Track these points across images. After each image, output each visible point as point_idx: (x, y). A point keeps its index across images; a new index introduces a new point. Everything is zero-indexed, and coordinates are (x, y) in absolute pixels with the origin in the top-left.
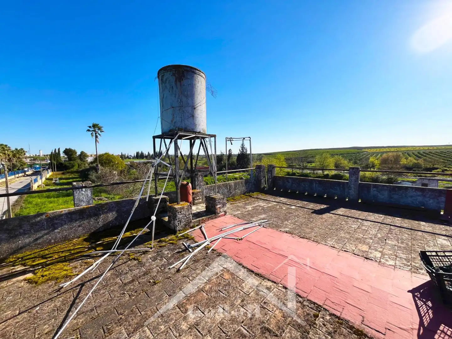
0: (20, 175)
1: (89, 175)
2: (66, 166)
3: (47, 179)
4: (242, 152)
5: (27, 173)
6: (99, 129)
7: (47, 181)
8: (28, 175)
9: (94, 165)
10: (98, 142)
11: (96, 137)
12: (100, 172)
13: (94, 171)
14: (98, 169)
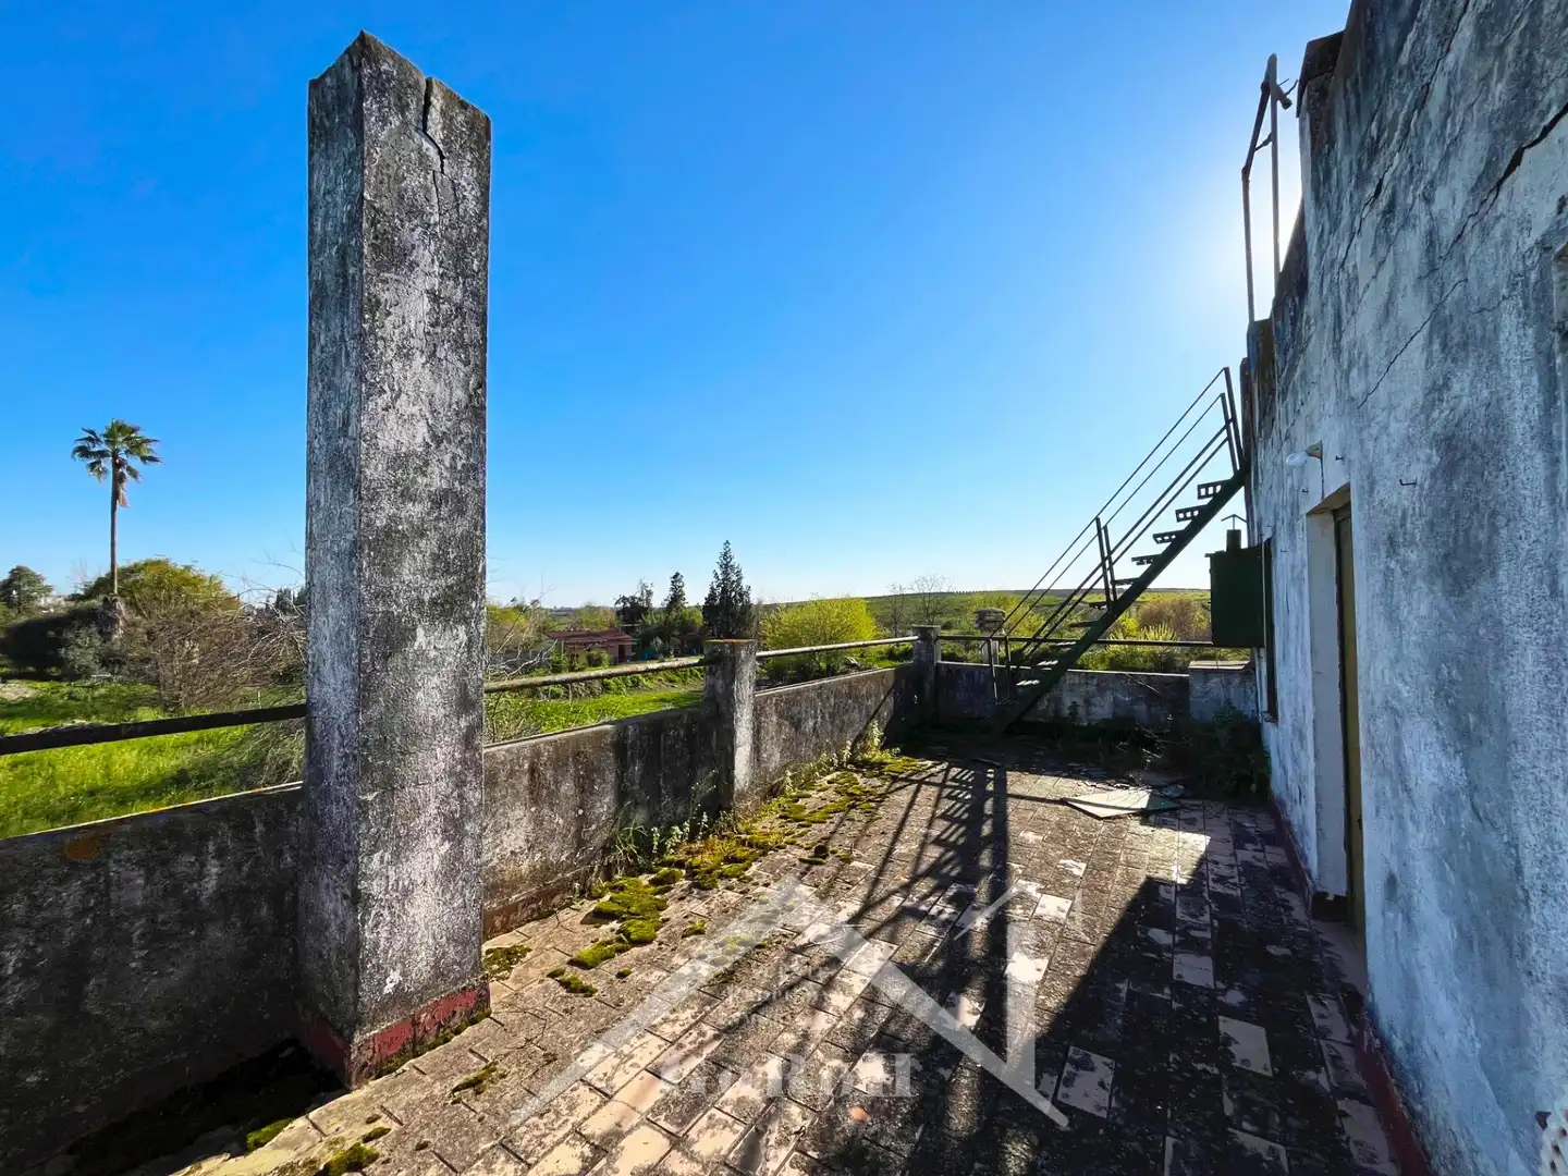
1: (65, 644)
4: (723, 580)
6: (135, 447)
9: (97, 602)
10: (124, 504)
11: (118, 480)
12: (118, 635)
13: (94, 629)
14: (114, 621)
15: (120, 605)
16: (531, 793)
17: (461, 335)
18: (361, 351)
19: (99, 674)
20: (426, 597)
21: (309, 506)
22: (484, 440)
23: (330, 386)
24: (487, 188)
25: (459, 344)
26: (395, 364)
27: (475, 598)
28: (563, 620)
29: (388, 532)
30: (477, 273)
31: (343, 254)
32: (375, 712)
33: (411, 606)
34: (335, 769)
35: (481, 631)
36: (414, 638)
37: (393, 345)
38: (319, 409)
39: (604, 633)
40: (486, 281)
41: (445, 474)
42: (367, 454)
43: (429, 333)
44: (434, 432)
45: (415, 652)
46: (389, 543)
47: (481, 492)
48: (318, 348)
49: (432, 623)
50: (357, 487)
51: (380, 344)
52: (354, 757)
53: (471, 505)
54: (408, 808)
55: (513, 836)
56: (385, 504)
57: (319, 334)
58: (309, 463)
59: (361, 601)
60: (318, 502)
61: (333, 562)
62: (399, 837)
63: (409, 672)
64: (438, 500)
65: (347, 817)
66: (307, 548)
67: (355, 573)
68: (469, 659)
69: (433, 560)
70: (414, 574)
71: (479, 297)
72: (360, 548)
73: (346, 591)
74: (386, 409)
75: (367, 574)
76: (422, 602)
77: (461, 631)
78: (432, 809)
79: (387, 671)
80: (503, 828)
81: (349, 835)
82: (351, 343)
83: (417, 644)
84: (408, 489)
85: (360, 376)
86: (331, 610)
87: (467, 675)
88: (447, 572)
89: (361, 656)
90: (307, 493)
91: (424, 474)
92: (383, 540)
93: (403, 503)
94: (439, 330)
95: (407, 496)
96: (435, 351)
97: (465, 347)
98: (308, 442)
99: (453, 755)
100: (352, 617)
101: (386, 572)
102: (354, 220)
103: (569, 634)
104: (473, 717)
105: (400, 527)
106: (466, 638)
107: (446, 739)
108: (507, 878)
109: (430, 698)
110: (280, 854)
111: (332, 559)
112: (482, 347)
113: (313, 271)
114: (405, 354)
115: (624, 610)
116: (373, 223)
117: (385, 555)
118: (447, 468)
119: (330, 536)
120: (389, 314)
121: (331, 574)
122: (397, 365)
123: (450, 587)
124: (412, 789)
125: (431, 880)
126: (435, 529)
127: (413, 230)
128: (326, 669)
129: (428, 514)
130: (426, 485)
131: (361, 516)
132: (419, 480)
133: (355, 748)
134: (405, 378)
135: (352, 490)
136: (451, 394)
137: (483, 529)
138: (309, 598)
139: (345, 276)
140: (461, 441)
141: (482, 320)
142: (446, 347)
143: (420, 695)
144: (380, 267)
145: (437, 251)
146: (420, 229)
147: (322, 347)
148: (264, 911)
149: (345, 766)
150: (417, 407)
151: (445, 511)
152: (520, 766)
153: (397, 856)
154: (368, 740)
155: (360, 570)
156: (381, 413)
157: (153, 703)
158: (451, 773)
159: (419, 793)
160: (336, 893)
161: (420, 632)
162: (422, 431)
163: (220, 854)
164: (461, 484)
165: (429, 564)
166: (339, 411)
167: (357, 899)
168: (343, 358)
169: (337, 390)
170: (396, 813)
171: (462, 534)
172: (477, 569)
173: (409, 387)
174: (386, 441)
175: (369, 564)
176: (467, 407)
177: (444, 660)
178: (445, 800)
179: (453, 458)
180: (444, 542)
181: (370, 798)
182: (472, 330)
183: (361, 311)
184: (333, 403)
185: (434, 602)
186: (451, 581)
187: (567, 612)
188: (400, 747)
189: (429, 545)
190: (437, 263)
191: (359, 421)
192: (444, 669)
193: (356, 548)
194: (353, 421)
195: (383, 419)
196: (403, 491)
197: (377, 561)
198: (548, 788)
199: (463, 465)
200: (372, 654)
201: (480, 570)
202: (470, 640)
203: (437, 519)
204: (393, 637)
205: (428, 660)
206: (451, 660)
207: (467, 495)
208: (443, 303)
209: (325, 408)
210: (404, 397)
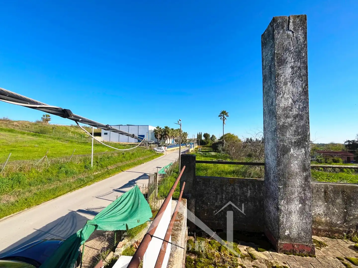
0: (185, 146)
1: (218, 147)
2: (204, 142)
3: (195, 148)
5: (187, 146)
7: (196, 149)
8: (187, 147)
9: (221, 140)
10: (225, 124)
11: (224, 120)
12: (224, 146)
13: (221, 145)
14: (224, 143)
15: (224, 141)
16: (325, 199)
17: (300, 74)
18: (276, 86)
19: (222, 152)
20: (293, 141)
21: (264, 121)
22: (308, 99)
23: (268, 96)
24: (306, 33)
25: (300, 76)
26: (283, 87)
27: (307, 141)
28: (321, 147)
29: (283, 126)
30: (304, 57)
31: (270, 67)
32: (282, 167)
33: (289, 143)
34: (272, 178)
35: (309, 150)
36: (290, 151)
37: (283, 83)
38: (266, 101)
39: (340, 152)
40: (307, 58)
41: (297, 110)
42: (278, 109)
43: (291, 77)
44: (294, 101)
45: (290, 154)
46: (283, 128)
47: (308, 113)
48: (265, 89)
49: (295, 147)
50: (275, 116)
51: (280, 83)
52: (277, 177)
53: (305, 117)
54: (290, 192)
55: (319, 209)
56: (282, 120)
57: (265, 86)
58: (264, 112)
59: (277, 142)
60: (266, 121)
61: (270, 133)
62: (288, 198)
63: (289, 159)
64: (295, 117)
65: (275, 190)
66: (264, 130)
67: (276, 135)
68: (306, 157)
69: (295, 132)
70: (290, 136)
71: (305, 63)
72: (277, 130)
73: (273, 140)
74: (282, 98)
75: (279, 136)
76: (292, 142)
77: (303, 150)
78: (296, 194)
79: (284, 158)
80: (315, 206)
81: (276, 194)
82: (273, 85)
83: (291, 153)
84: (287, 115)
85: (275, 92)
86: (270, 144)
87: (305, 162)
88: (298, 135)
89: (278, 154)
90: (264, 119)
91: (291, 111)
92: (282, 128)
93: (286, 118)
94: (294, 75)
95: (287, 117)
96: (293, 80)
97: (301, 77)
98: (263, 108)
99: (302, 182)
100: (275, 146)
101: (283, 135)
102: (273, 59)
103: (324, 152)
104: (307, 173)
105: (286, 125)
106: (304, 152)
107: (300, 177)
108: (317, 221)
109: (295, 166)
110: (260, 193)
111: (270, 132)
112: (306, 75)
113: (263, 73)
114: (285, 84)
115: (349, 145)
116: (277, 57)
117: (282, 131)
118: (297, 109)
119: (269, 128)
120: (281, 76)
121: (269, 136)
122: (284, 87)
123: (300, 139)
124: (291, 188)
125: (296, 212)
126: (295, 124)
127: (286, 54)
128: (269, 156)
129: (293, 121)
130: (292, 114)
131: (277, 123)
132: (290, 113)
133: (277, 175)
134: (286, 89)
135: (274, 117)
136: (298, 90)
137: (309, 123)
138: (265, 141)
139: (271, 72)
140: (301, 101)
141: (306, 68)
142: (296, 79)
143: (292, 165)
144: (279, 66)
145: (293, 56)
146: (288, 53)
147: (266, 88)
148: (258, 204)
149: (274, 178)
150: (289, 95)
151: (297, 119)
152: (321, 190)
153: (287, 203)
154: (280, 174)
155: (277, 135)
156: (280, 99)
157: (229, 158)
158: (301, 187)
159: (293, 189)
160: (273, 206)
161: (292, 150)
162: (290, 100)
163: (250, 189)
164: (301, 112)
165: (293, 133)
166: (271, 101)
167: (278, 209)
168: (271, 89)
169: (270, 96)
170: (287, 193)
171: (302, 125)
172: (307, 134)
173: (287, 91)
174: (282, 105)
175: (279, 133)
176: (302, 92)
177: (298, 157)
178: (300, 193)
179: (299, 106)
180: (297, 127)
181: (281, 187)
182: (303, 71)
183: (275, 78)
184: (269, 99)
185: (295, 142)
186: (300, 137)
187: (323, 145)
188: (287, 177)
189: (293, 128)
190: (293, 59)
191: (276, 102)
192: (298, 159)
193: (276, 130)
194: (274, 102)
195: (281, 100)
196: (286, 116)
197: (281, 133)
198: (332, 199)
199: (302, 107)
200: (280, 154)
201: (308, 134)
202: (306, 152)
203: (295, 122)
204: (285, 151)
205: (294, 157)
206: (300, 157)
207: (303, 115)
208: (295, 68)
209: (267, 101)
210: (286, 94)
